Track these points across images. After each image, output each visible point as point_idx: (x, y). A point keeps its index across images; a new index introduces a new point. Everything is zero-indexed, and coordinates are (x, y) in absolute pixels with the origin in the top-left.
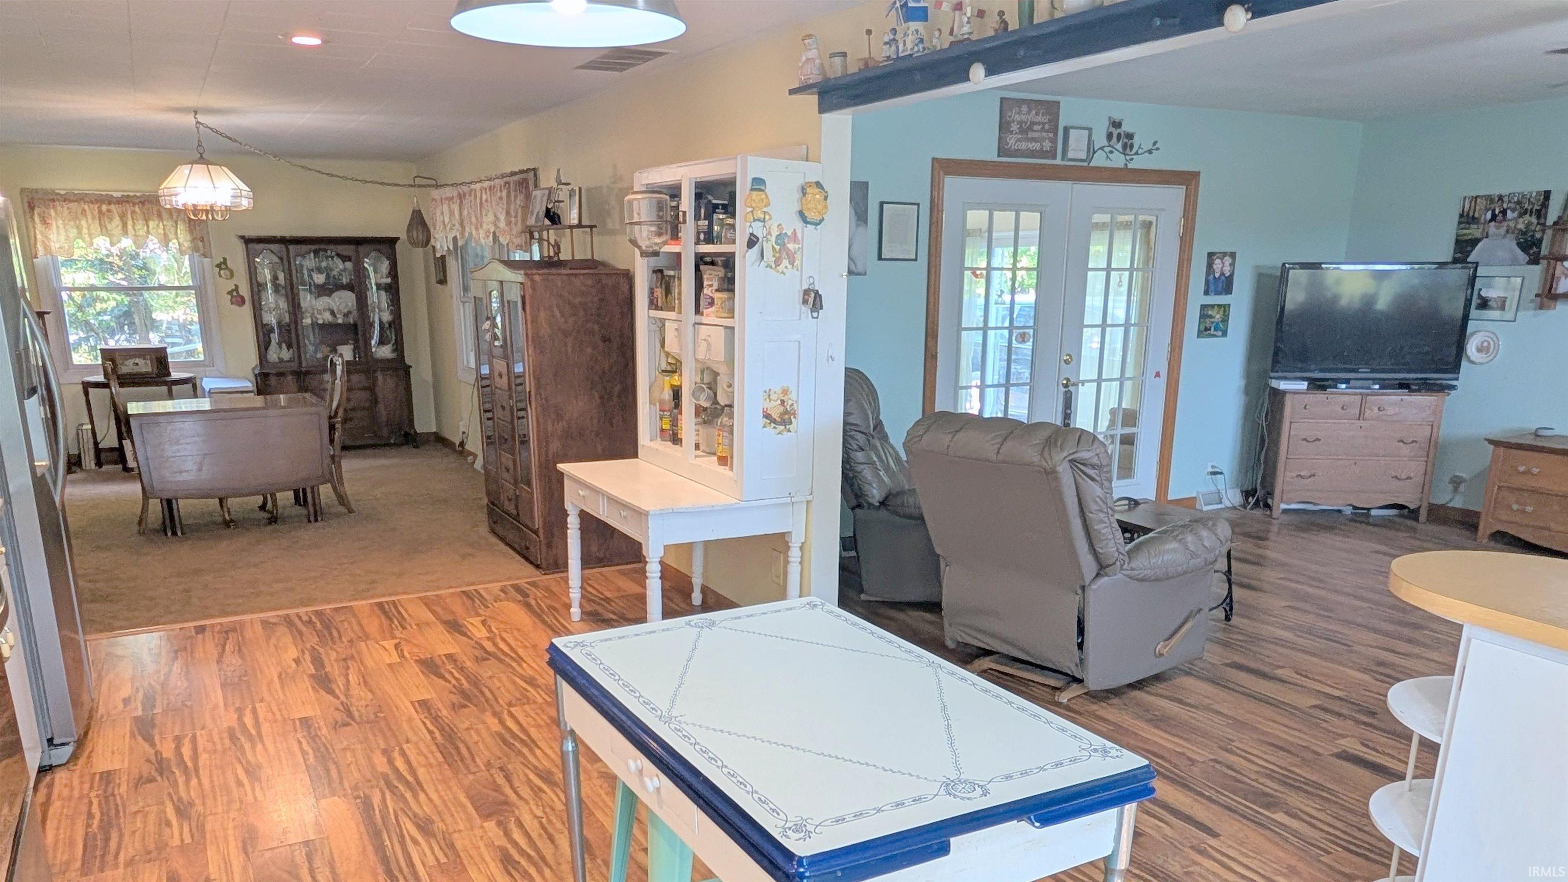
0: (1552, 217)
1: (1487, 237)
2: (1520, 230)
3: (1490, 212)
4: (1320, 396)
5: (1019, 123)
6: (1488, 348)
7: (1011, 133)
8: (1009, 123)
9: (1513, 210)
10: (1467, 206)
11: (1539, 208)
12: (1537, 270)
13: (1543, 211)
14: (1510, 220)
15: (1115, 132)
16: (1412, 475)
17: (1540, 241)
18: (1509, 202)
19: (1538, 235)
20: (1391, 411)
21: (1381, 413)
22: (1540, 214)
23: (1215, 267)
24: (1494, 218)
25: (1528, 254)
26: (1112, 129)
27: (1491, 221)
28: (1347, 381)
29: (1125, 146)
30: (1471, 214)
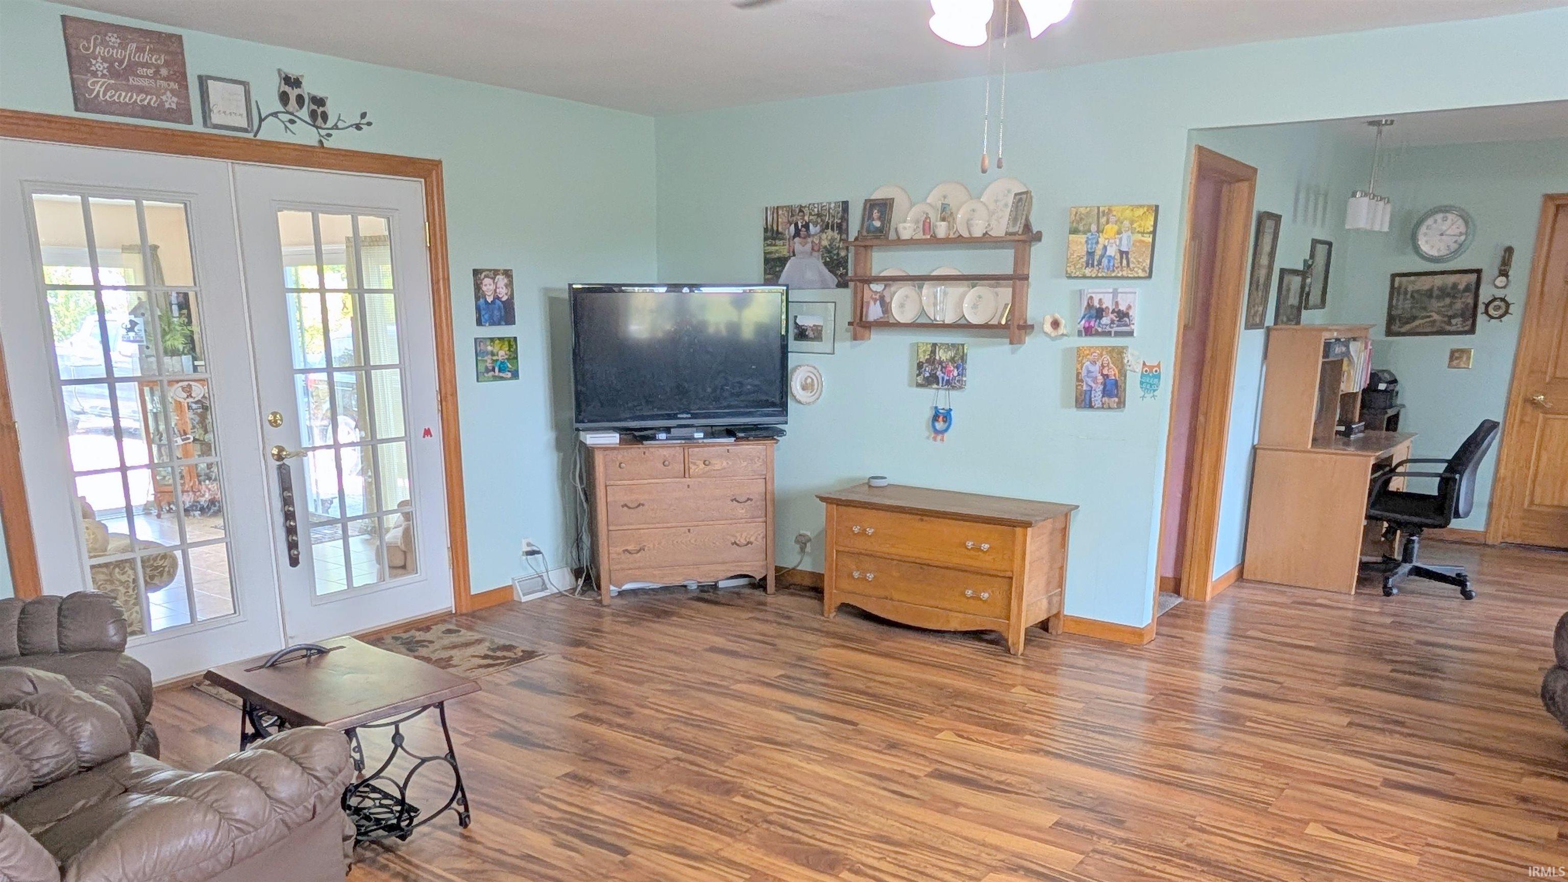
0: (853, 233)
1: (794, 255)
2: (825, 247)
3: (793, 226)
4: (635, 451)
5: (104, 59)
6: (812, 384)
7: (94, 74)
8: (87, 58)
9: (816, 224)
10: (770, 219)
11: (839, 221)
12: (845, 295)
13: (844, 224)
14: (813, 235)
15: (293, 93)
16: (752, 539)
17: (846, 259)
18: (810, 214)
19: (843, 254)
20: (718, 464)
21: (708, 468)
22: (841, 227)
23: (484, 288)
24: (797, 233)
25: (836, 275)
26: (287, 89)
27: (794, 237)
28: (668, 430)
29: (313, 114)
30: (775, 228)
